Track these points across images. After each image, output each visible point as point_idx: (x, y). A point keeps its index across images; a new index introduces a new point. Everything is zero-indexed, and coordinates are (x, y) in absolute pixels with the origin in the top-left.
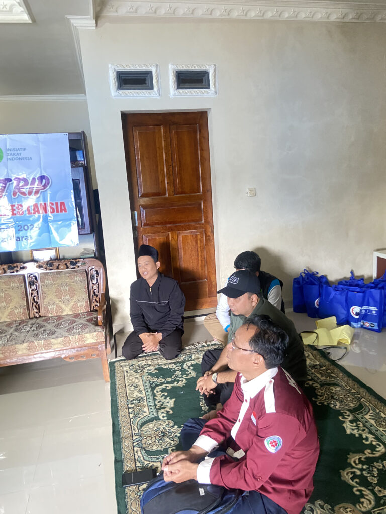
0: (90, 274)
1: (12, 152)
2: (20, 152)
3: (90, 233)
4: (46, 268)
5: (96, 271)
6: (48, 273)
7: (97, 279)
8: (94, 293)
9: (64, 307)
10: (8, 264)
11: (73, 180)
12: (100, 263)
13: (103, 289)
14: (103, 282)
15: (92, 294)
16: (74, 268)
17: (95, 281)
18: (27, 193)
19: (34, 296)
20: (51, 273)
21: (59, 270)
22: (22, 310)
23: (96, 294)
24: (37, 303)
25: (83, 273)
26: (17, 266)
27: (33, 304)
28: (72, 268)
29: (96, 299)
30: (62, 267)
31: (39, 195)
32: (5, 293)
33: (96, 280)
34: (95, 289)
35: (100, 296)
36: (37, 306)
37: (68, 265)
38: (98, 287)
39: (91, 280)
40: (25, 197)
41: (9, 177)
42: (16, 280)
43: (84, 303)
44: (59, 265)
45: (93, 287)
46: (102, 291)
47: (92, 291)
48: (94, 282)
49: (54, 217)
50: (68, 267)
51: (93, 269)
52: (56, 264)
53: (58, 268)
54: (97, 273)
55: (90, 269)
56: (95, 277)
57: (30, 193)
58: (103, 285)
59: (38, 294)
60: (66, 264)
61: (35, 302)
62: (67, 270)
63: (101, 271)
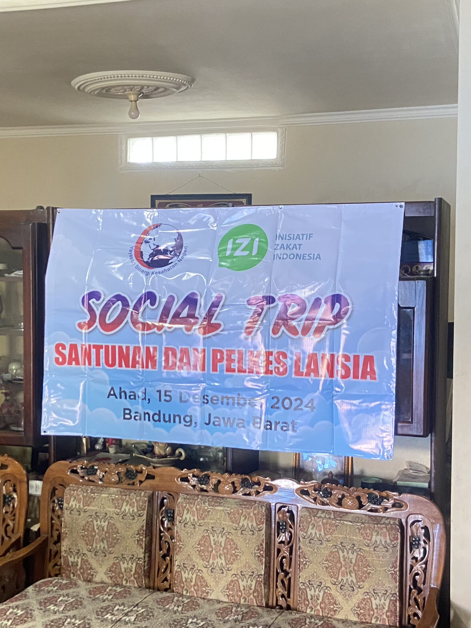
0: (409, 534)
1: (285, 242)
2: (300, 242)
3: (422, 434)
4: (315, 499)
5: (426, 528)
6: (319, 510)
7: (425, 549)
8: (415, 582)
9: (340, 599)
10: (244, 476)
11: (399, 308)
12: (435, 511)
13: (436, 579)
14: (439, 561)
15: (409, 583)
16: (376, 511)
17: (418, 553)
18: (300, 330)
19: (284, 557)
20: (323, 511)
21: (342, 509)
22: (254, 583)
23: (419, 585)
24: (287, 573)
25: (392, 528)
26: (259, 484)
27: (278, 574)
28: (371, 511)
29: (415, 599)
30: (350, 503)
31: (323, 335)
32: (227, 538)
33: (422, 550)
34: (417, 574)
35: (426, 593)
36: (286, 583)
37: (364, 500)
38: (425, 570)
39: (411, 550)
40: (296, 337)
41: (272, 295)
42: (252, 514)
43: (387, 602)
44: (343, 496)
45: (412, 567)
46: (434, 582)
47: (408, 575)
48: (417, 555)
49: (348, 386)
50: (361, 506)
51: (419, 521)
52: (337, 493)
53: (340, 503)
54: (427, 535)
55: (410, 522)
56: (422, 543)
57: (306, 330)
58: (438, 568)
59: (291, 553)
60: (358, 498)
61: (283, 570)
62: (358, 511)
63: (437, 531)
